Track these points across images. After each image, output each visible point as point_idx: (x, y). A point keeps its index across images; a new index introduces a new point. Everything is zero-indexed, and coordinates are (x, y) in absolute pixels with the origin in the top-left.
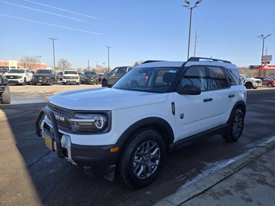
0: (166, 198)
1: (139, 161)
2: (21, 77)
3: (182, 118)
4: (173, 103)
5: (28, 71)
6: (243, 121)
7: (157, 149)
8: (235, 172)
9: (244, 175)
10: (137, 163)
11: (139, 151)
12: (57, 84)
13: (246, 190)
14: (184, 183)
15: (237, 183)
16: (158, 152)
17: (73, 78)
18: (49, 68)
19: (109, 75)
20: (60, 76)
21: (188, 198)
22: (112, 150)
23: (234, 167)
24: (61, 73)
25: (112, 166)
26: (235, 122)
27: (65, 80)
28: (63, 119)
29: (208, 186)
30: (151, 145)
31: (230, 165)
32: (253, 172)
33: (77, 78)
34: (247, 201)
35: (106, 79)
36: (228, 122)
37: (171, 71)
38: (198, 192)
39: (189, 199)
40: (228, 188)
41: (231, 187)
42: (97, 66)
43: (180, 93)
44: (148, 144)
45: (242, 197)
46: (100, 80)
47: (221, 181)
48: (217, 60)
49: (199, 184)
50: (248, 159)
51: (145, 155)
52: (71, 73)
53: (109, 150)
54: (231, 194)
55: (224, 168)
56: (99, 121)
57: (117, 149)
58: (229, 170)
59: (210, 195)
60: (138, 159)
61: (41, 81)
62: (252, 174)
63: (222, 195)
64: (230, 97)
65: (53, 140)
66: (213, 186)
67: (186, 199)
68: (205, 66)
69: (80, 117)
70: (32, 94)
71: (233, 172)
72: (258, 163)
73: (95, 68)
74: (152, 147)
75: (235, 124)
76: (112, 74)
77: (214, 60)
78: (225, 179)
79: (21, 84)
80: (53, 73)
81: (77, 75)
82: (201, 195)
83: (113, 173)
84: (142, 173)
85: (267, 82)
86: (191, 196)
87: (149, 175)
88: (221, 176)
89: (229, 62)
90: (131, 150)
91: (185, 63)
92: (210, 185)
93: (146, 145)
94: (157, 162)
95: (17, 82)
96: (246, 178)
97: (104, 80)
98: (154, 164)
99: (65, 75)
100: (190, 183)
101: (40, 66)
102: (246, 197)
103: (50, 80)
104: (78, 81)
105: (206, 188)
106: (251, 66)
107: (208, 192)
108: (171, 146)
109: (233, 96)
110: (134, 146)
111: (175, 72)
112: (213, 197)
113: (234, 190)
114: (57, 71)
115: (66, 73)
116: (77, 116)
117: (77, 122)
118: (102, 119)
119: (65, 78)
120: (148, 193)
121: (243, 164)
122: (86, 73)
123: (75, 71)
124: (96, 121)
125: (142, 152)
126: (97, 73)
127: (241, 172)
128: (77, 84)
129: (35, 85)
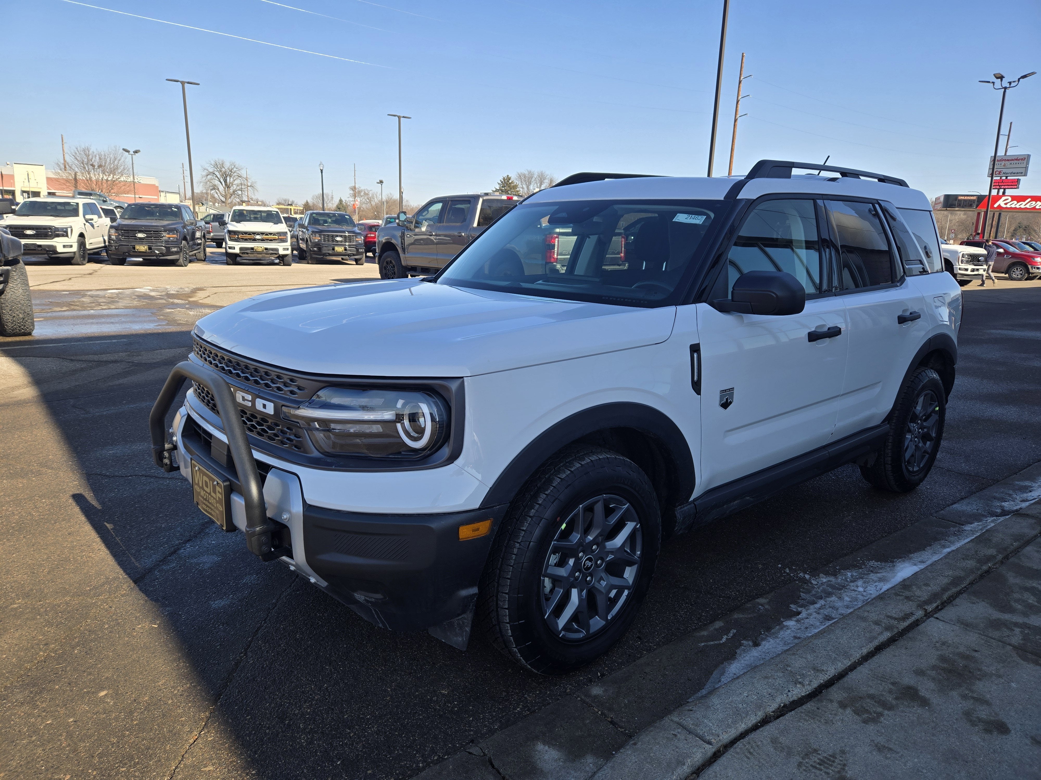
0: (675, 718)
1: (563, 572)
2: (64, 233)
3: (725, 405)
4: (695, 349)
5: (90, 209)
6: (942, 412)
7: (629, 527)
8: (928, 615)
9: (966, 625)
10: (556, 580)
11: (566, 535)
12: (205, 259)
13: (980, 687)
14: (731, 656)
15: (943, 659)
16: (632, 537)
17: (266, 237)
18: (172, 199)
19: (405, 227)
20: (215, 230)
21: (760, 715)
22: (465, 532)
23: (923, 593)
24: (219, 219)
25: (464, 593)
26: (914, 418)
27: (236, 247)
28: (270, 409)
29: (832, 671)
30: (609, 512)
31: (905, 585)
32: (996, 615)
33: (281, 238)
34: (988, 731)
35: (396, 242)
36: (889, 418)
37: (681, 218)
38: (798, 692)
39: (765, 721)
40: (908, 680)
41: (920, 673)
42: (356, 192)
43: (722, 308)
44: (599, 508)
45: (967, 714)
46: (369, 246)
47: (879, 649)
48: (855, 174)
49: (797, 663)
50: (971, 564)
51: (587, 548)
52: (256, 216)
53: (455, 530)
54: (924, 702)
55: (881, 597)
56: (413, 418)
57: (484, 527)
58: (907, 607)
59: (843, 705)
60: (561, 563)
61: (142, 248)
62: (996, 624)
63: (891, 708)
64: (902, 320)
65: (231, 489)
66: (852, 668)
67: (753, 720)
68: (813, 198)
69: (336, 400)
70: (112, 300)
71: (920, 614)
72: (1013, 579)
73: (347, 197)
74: (613, 520)
75: (913, 426)
76: (418, 224)
77: (845, 173)
78: (892, 641)
79: (67, 261)
80: (187, 217)
81: (282, 227)
82: (809, 706)
83: (468, 617)
84: (575, 618)
85: (1008, 261)
86: (772, 707)
87: (597, 623)
88: (877, 629)
89: (901, 183)
90: (537, 532)
91: (739, 186)
92: (841, 666)
93: (590, 509)
94: (629, 574)
95: (53, 249)
96: (972, 639)
97: (389, 247)
98: (615, 581)
99: (233, 226)
100: (755, 653)
101: (133, 187)
102: (983, 712)
103: (177, 243)
104: (284, 248)
105: (822, 678)
106: (947, 197)
107: (836, 693)
108: (680, 512)
109: (914, 317)
110: (548, 514)
111: (699, 220)
112: (857, 712)
113: (932, 685)
114: (203, 211)
115: (240, 217)
116: (324, 395)
117: (325, 423)
118: (425, 408)
119: (235, 235)
120: (596, 690)
121: (956, 581)
122: (314, 220)
123: (274, 209)
124: (399, 418)
125: (576, 537)
126: (355, 218)
127: (950, 613)
128: (283, 260)
129: (121, 262)
